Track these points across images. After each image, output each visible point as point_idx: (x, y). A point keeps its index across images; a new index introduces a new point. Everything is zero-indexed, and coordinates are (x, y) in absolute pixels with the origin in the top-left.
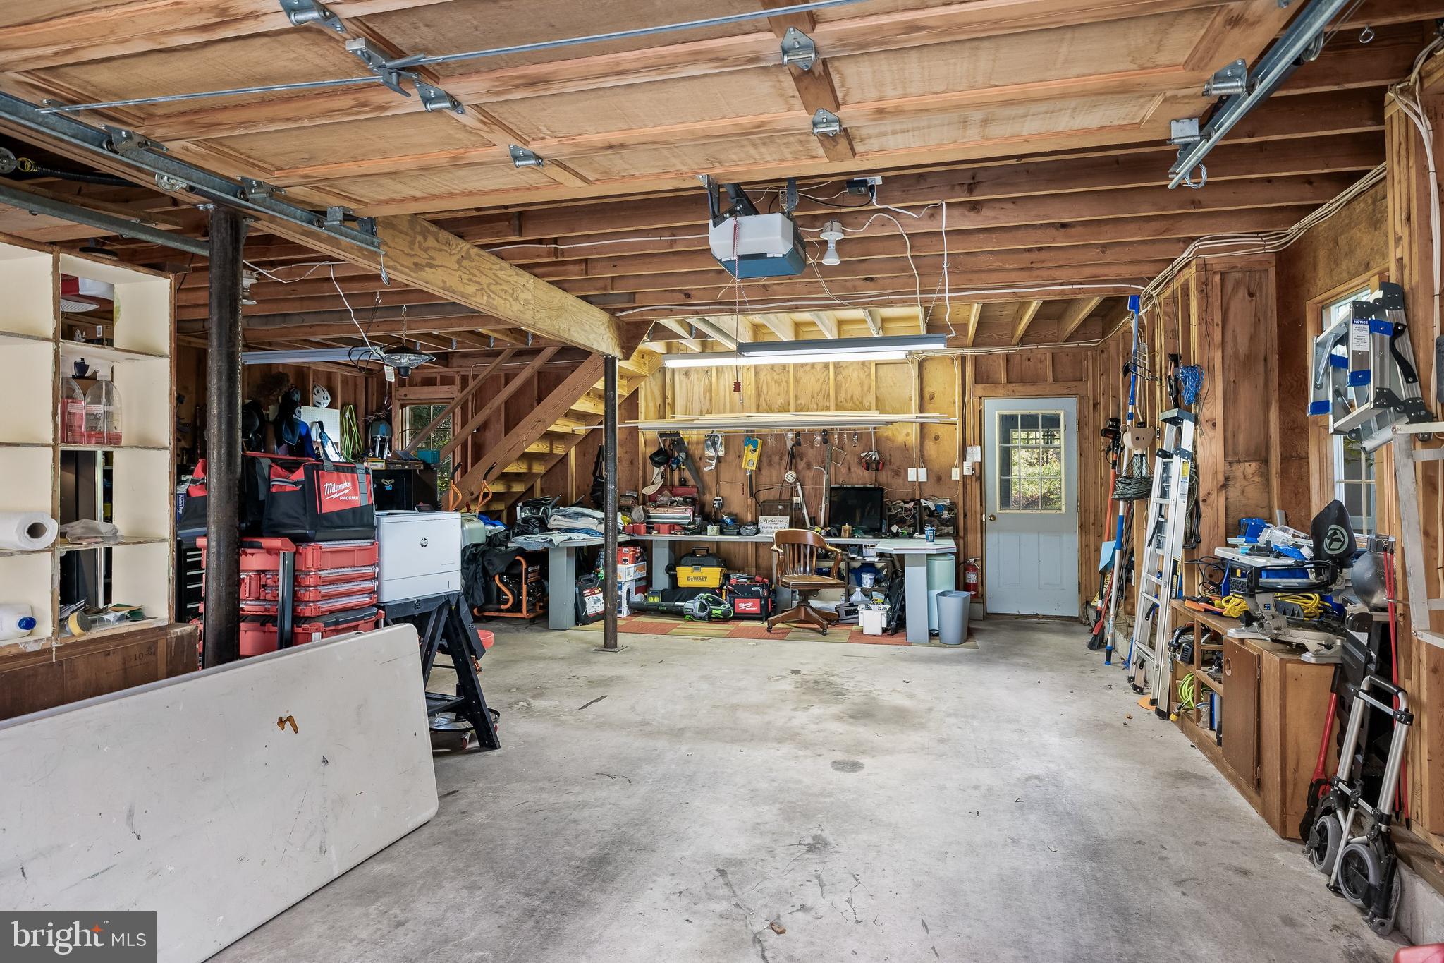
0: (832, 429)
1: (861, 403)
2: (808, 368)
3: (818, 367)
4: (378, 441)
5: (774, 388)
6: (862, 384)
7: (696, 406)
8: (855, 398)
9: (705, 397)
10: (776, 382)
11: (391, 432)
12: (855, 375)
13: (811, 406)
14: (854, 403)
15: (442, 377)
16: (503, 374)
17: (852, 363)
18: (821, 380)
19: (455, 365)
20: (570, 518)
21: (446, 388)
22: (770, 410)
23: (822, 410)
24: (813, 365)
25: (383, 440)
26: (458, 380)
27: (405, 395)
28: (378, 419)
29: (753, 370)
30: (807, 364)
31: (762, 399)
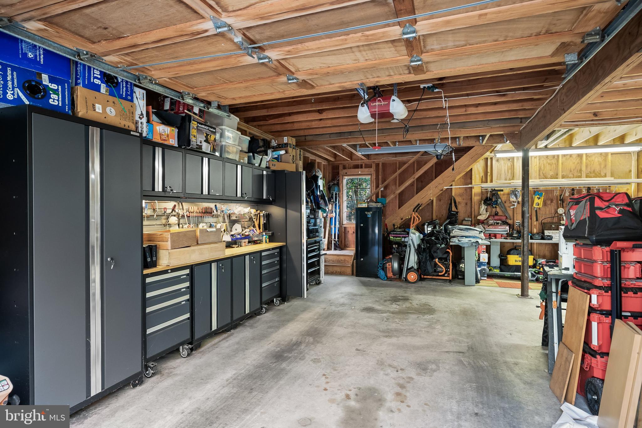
0: (593, 187)
1: (600, 174)
2: (568, 157)
3: (574, 157)
4: (334, 194)
5: (548, 167)
6: (600, 164)
7: (503, 176)
8: (596, 172)
9: (508, 172)
10: (549, 164)
11: (339, 190)
12: (597, 160)
13: (570, 176)
14: (595, 174)
15: (365, 164)
16: (398, 162)
17: (595, 154)
18: (576, 163)
19: (372, 158)
20: (464, 231)
21: (367, 169)
22: (546, 178)
23: (576, 178)
24: (571, 156)
25: (336, 194)
26: (374, 166)
27: (346, 173)
28: (334, 184)
29: (538, 158)
30: (567, 155)
31: (541, 172)
